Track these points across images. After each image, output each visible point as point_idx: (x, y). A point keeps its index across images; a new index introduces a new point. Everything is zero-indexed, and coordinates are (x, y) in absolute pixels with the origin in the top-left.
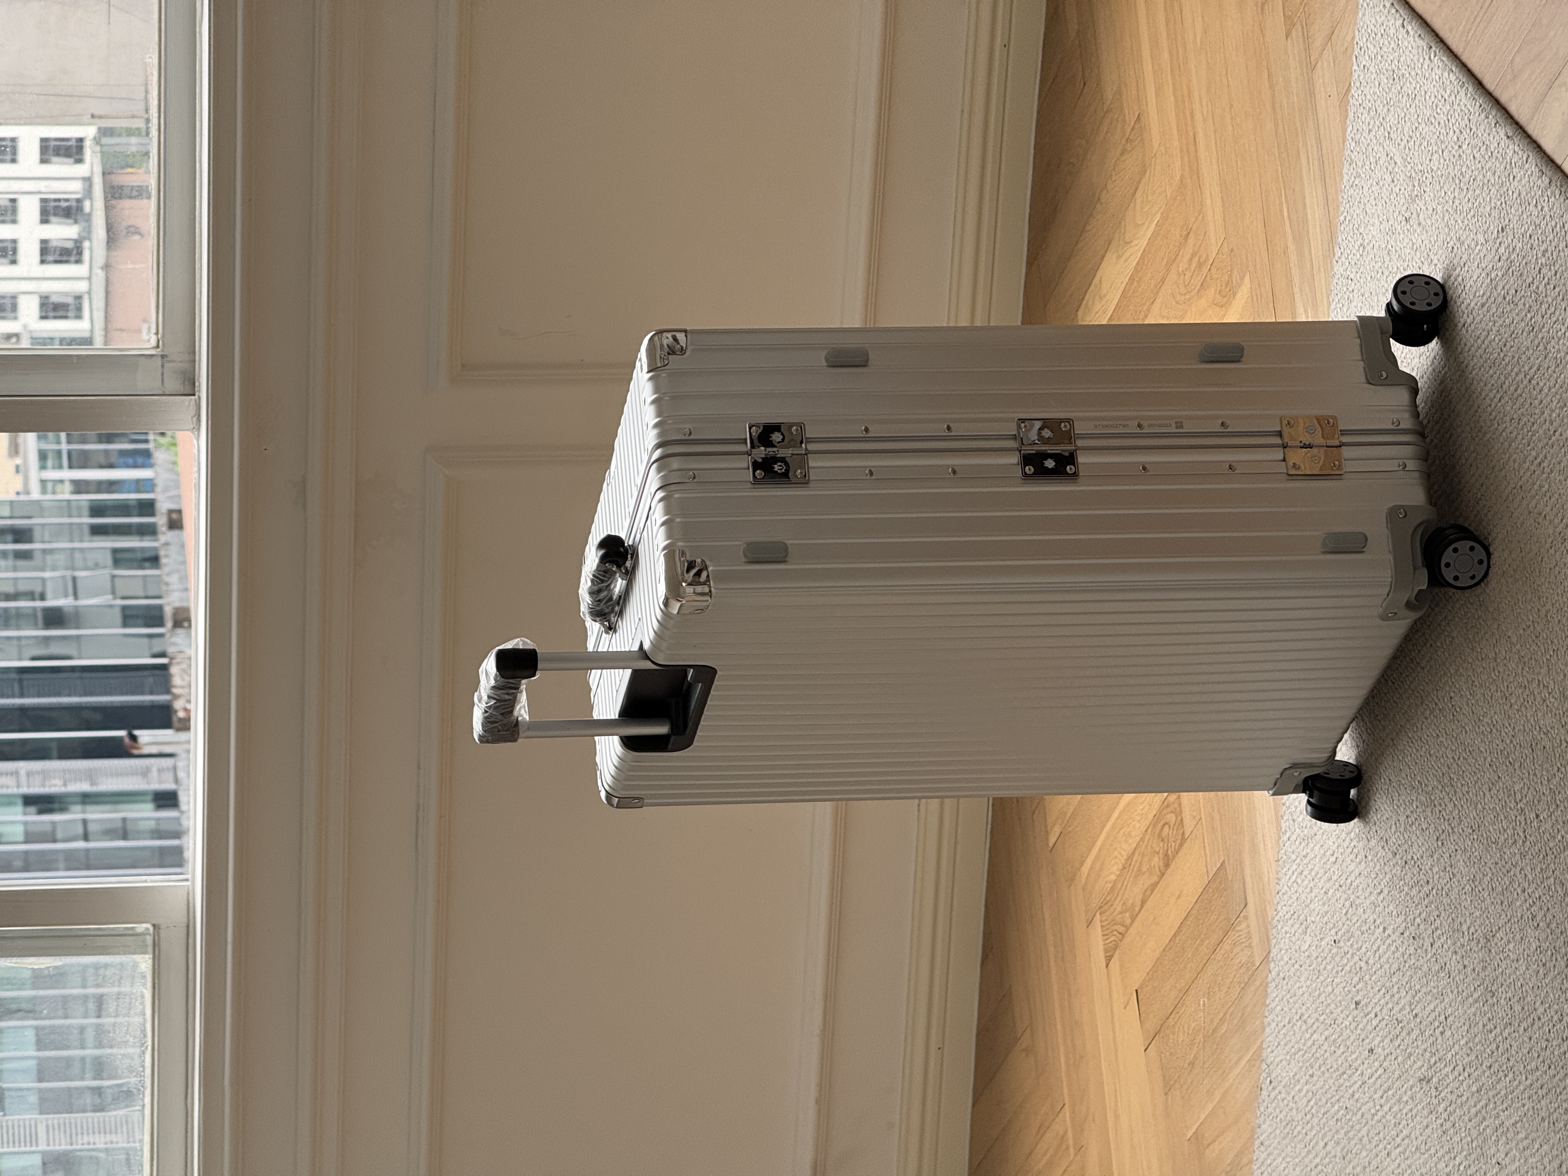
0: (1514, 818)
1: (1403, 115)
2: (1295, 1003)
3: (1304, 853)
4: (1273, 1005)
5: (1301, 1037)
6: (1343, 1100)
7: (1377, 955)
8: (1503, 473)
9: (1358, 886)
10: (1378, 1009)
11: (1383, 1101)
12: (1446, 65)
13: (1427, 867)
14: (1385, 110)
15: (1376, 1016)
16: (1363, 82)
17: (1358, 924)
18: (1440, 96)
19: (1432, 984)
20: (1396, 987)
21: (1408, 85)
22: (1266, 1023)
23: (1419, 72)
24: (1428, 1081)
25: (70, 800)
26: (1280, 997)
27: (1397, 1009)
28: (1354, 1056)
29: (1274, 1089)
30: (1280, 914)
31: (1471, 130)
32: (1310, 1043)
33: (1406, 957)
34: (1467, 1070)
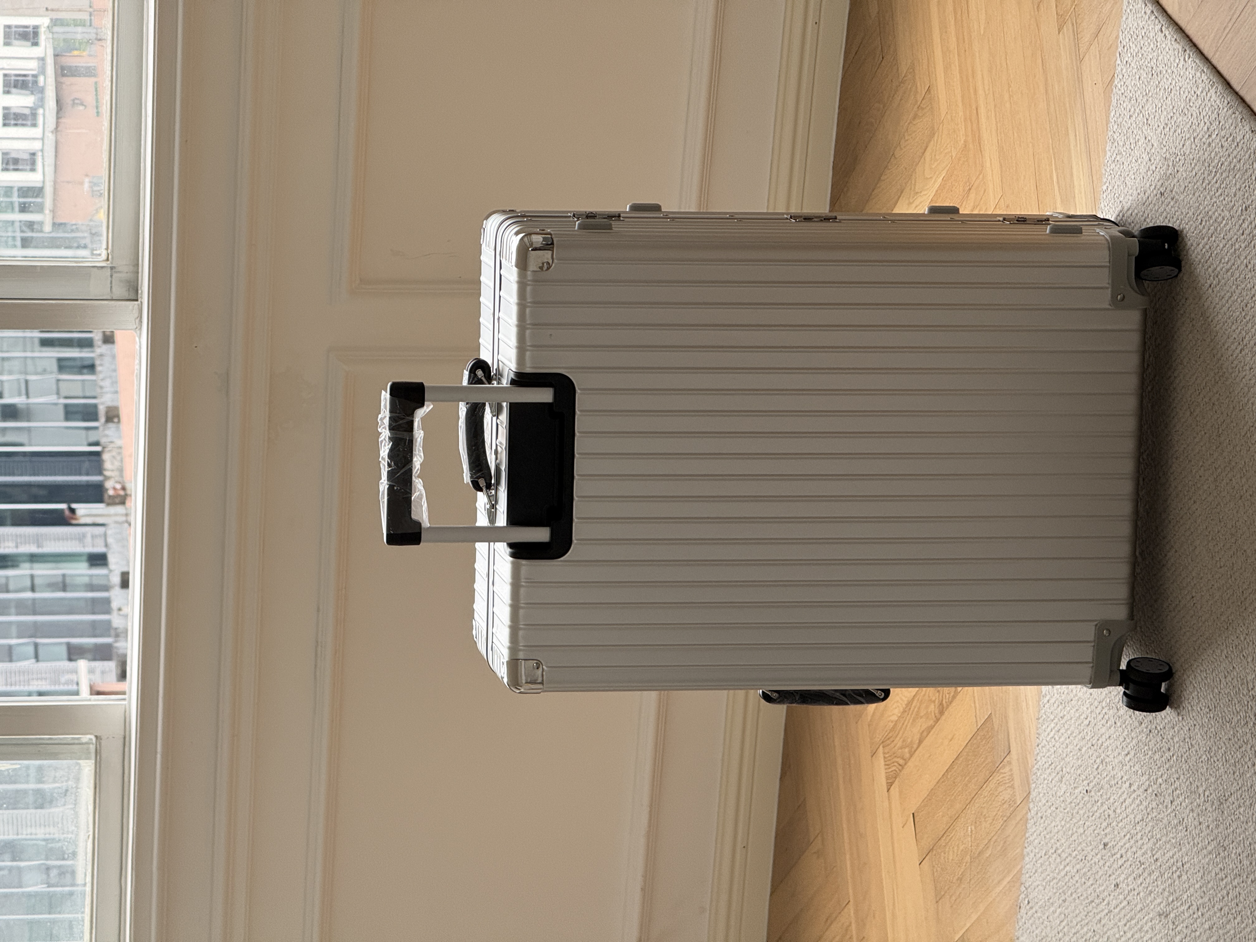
0: (1246, 703)
1: (1160, 105)
2: (1051, 839)
3: (1062, 715)
4: (1031, 838)
5: (1056, 867)
6: (1091, 924)
7: (1124, 806)
8: (1242, 413)
9: (1108, 747)
10: (1123, 851)
11: (1126, 928)
12: (1199, 66)
13: (1169, 737)
14: (1145, 100)
15: (1122, 856)
16: (1125, 74)
17: (1108, 778)
18: (1193, 92)
19: (1171, 835)
20: (1140, 834)
21: (1165, 80)
22: (1025, 853)
23: (1175, 71)
24: (1166, 916)
25: (21, 559)
26: (1038, 832)
27: (1140, 853)
28: (1102, 888)
29: (1031, 908)
30: (1040, 763)
31: (1220, 122)
32: (1063, 873)
33: (1148, 810)
34: (1201, 909)
